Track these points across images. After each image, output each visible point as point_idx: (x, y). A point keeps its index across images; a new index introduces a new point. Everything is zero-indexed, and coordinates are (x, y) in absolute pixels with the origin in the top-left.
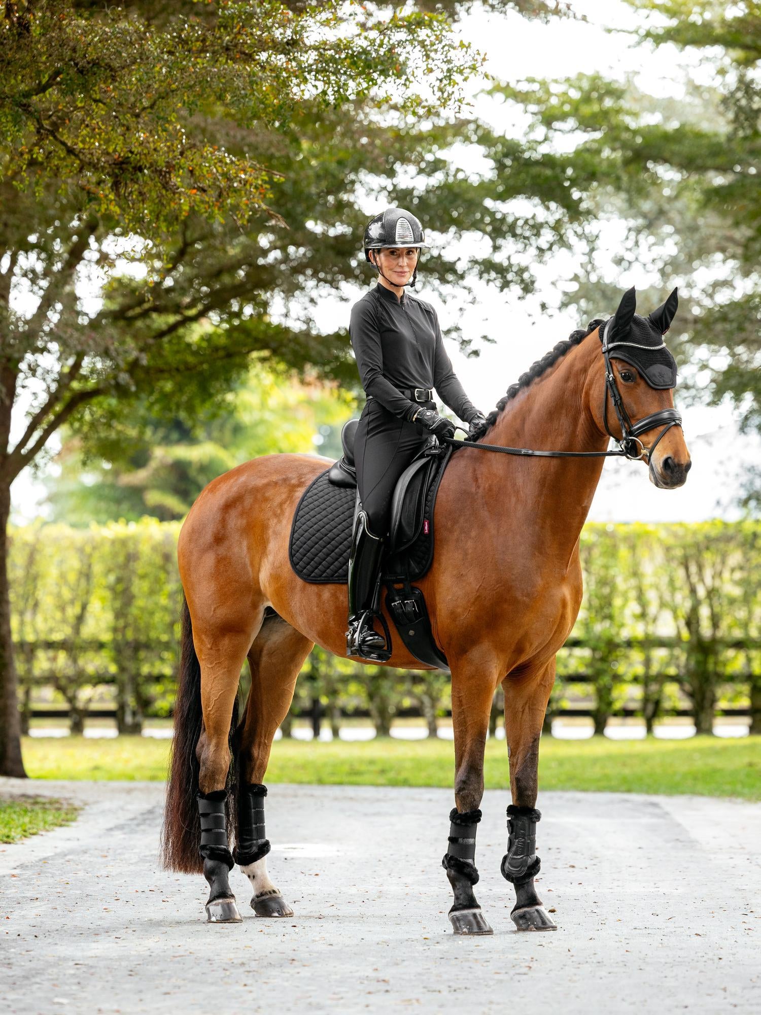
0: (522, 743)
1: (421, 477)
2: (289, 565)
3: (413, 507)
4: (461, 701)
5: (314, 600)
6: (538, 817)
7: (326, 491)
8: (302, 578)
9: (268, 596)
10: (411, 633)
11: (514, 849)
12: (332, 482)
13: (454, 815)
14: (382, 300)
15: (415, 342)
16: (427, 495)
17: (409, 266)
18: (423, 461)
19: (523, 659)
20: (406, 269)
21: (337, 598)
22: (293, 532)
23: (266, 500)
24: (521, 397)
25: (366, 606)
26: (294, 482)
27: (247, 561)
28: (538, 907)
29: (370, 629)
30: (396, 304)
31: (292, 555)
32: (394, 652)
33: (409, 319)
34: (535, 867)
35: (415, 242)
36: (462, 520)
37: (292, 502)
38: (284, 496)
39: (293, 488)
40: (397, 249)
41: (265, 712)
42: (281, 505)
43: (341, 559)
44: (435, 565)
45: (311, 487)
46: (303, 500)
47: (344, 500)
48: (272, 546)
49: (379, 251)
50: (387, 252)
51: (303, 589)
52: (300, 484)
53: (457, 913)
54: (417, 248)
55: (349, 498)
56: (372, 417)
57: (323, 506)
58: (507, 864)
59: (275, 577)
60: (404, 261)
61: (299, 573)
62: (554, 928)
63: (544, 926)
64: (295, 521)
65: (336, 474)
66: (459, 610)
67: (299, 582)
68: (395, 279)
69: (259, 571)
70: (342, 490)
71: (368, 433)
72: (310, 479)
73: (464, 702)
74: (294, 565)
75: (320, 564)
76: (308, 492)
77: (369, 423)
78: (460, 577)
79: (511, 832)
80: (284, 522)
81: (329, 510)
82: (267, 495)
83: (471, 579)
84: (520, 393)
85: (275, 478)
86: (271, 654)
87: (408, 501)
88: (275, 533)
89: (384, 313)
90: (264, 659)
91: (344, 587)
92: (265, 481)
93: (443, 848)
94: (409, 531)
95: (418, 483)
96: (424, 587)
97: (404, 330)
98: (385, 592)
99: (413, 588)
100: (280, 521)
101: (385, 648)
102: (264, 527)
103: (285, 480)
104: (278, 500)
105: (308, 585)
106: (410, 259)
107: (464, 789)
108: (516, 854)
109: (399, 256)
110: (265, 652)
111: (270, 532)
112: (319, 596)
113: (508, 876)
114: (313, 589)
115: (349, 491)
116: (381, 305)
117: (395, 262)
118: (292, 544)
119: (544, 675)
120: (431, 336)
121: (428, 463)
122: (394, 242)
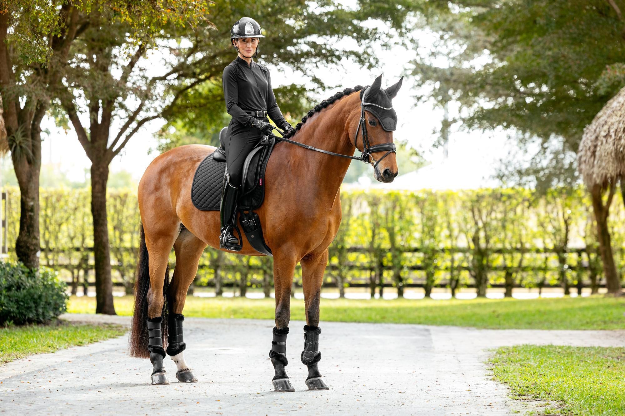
0: (311, 293)
1: (258, 156)
2: (191, 201)
3: (254, 171)
4: (278, 272)
5: (203, 219)
6: (320, 331)
7: (211, 163)
8: (197, 207)
9: (180, 217)
10: (252, 236)
11: (307, 348)
12: (215, 159)
13: (275, 330)
14: (240, 65)
15: (256, 87)
16: (261, 166)
17: (252, 47)
18: (260, 148)
19: (309, 251)
20: (251, 49)
21: (215, 218)
22: (194, 184)
23: (181, 168)
24: (315, 117)
25: (229, 222)
26: (195, 159)
27: (170, 200)
28: (319, 378)
29: (231, 234)
30: (248, 67)
31: (192, 196)
32: (243, 246)
33: (255, 75)
34: (318, 357)
35: (255, 34)
36: (279, 178)
37: (193, 169)
38: (190, 167)
39: (194, 162)
40: (246, 38)
41: (183, 277)
42: (188, 171)
43: (217, 198)
44: (265, 201)
45: (204, 161)
46: (199, 168)
47: (220, 168)
48: (183, 192)
49: (237, 40)
50: (241, 40)
51: (198, 214)
52: (198, 160)
53: (276, 381)
54: (257, 38)
55: (222, 167)
56: (234, 125)
57: (209, 171)
58: (304, 356)
59: (184, 207)
60: (250, 45)
61: (196, 205)
62: (328, 389)
63: (321, 387)
64: (195, 178)
65: (217, 155)
66: (277, 225)
67: (196, 210)
68: (246, 54)
69: (176, 205)
70: (219, 163)
71: (232, 134)
72: (204, 157)
73: (279, 272)
74: (193, 201)
75: (207, 200)
76: (202, 164)
77: (232, 129)
78: (277, 208)
79: (306, 340)
80: (189, 180)
81: (212, 173)
82: (181, 166)
83: (283, 209)
84: (314, 115)
85: (186, 157)
86: (185, 247)
87: (251, 168)
88: (184, 185)
89: (240, 72)
90: (182, 250)
91: (218, 212)
92: (181, 159)
93: (269, 347)
94: (251, 184)
95: (257, 159)
96: (259, 213)
97: (250, 80)
98: (239, 216)
99: (254, 213)
100: (187, 179)
101: (239, 244)
102: (179, 182)
103: (191, 159)
104: (187, 168)
105: (200, 212)
106: (253, 44)
107: (279, 317)
108: (308, 350)
109: (247, 42)
110: (182, 246)
111: (182, 185)
112: (206, 217)
113: (304, 362)
114: (203, 213)
115: (222, 164)
116: (239, 68)
117: (245, 45)
118: (192, 191)
119: (321, 260)
120: (266, 84)
121: (262, 149)
122: (244, 35)
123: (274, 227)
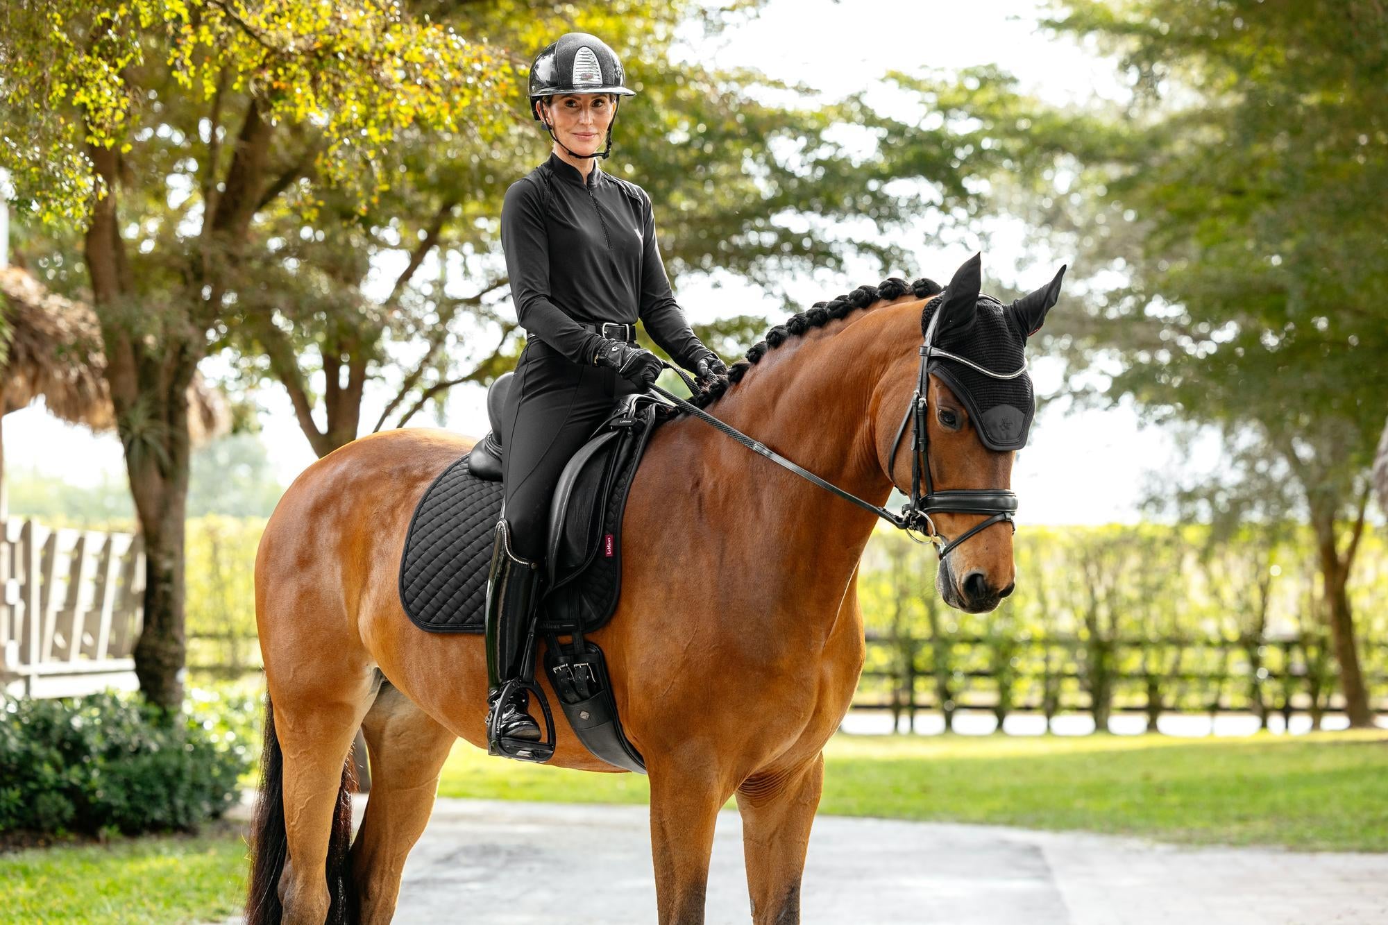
0: (771, 893)
1: (601, 464)
2: (399, 604)
3: (585, 513)
5: (437, 659)
7: (461, 486)
8: (418, 624)
9: (372, 650)
10: (584, 715)
12: (474, 473)
14: (555, 180)
15: (605, 247)
16: (611, 494)
17: (596, 124)
18: (607, 436)
19: (757, 768)
20: (593, 130)
21: (471, 656)
22: (407, 551)
23: (373, 501)
24: (788, 350)
25: (513, 673)
26: (416, 472)
27: (342, 596)
29: (521, 708)
30: (580, 187)
31: (403, 588)
32: (558, 743)
33: (599, 209)
35: (605, 85)
36: (666, 534)
37: (409, 505)
38: (398, 496)
39: (412, 482)
40: (577, 97)
41: (389, 824)
42: (393, 509)
43: (475, 595)
44: (624, 607)
45: (440, 479)
46: (424, 500)
47: (485, 500)
48: (377, 574)
49: (550, 101)
50: (562, 101)
51: (421, 643)
52: (423, 478)
54: (611, 95)
55: (494, 496)
56: (531, 367)
57: (453, 510)
59: (381, 622)
60: (588, 117)
61: (413, 616)
64: (411, 533)
65: (479, 460)
66: (657, 681)
67: (415, 630)
68: (576, 147)
69: (358, 614)
70: (486, 484)
71: (524, 392)
74: (406, 603)
75: (445, 602)
76: (434, 486)
77: (526, 377)
78: (660, 627)
80: (396, 536)
81: (462, 515)
82: (374, 493)
83: (677, 632)
84: (786, 344)
85: (388, 467)
86: (396, 736)
87: (578, 501)
88: (380, 553)
89: (556, 201)
91: (480, 639)
92: (372, 472)
94: (577, 552)
95: (598, 471)
96: (607, 641)
97: (587, 226)
98: (543, 650)
99: (587, 644)
100: (389, 535)
101: (544, 739)
102: (368, 544)
103: (403, 471)
104: (389, 501)
105: (427, 636)
106: (600, 114)
109: (580, 108)
111: (374, 552)
112: (444, 653)
114: (433, 642)
115: (495, 486)
116: (553, 187)
117: (574, 119)
118: (403, 571)
119: (803, 789)
120: (635, 239)
121: (613, 440)
122: (570, 86)
123: (647, 687)
